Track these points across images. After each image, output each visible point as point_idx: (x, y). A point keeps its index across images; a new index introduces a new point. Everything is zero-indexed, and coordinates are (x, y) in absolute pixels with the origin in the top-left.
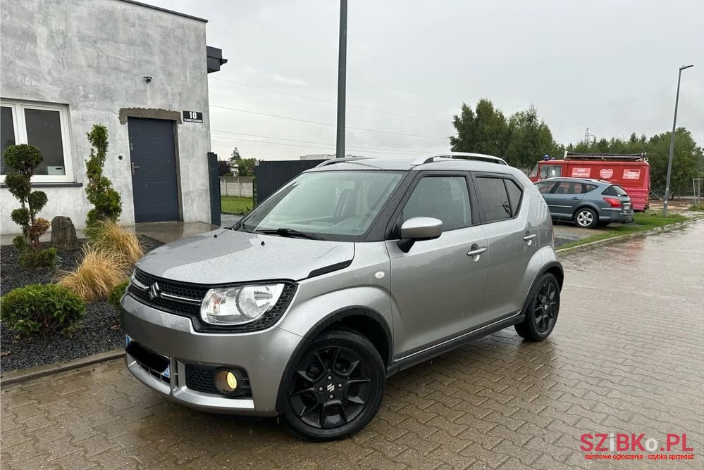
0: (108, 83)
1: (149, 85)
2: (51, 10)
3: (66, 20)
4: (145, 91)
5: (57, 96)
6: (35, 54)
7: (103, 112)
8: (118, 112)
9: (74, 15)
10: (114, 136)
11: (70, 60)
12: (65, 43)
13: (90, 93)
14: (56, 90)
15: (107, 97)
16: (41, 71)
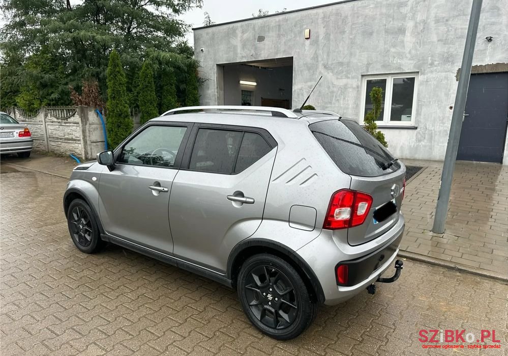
0: (451, 50)
1: (490, 44)
2: (419, 8)
3: (428, 11)
4: (485, 50)
5: (412, 68)
6: (403, 42)
7: (444, 73)
8: (456, 72)
9: (435, 5)
10: (449, 90)
11: (425, 40)
12: (424, 28)
13: (436, 61)
14: (411, 63)
15: (449, 62)
16: (405, 53)
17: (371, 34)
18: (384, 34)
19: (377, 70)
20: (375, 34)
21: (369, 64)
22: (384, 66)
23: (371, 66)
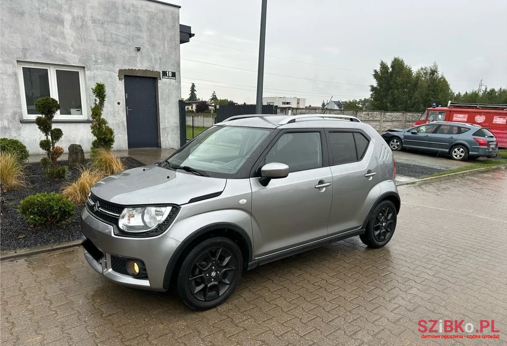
0: (111, 52)
1: (139, 53)
3: (84, 9)
4: (136, 57)
5: (77, 62)
6: (63, 33)
7: (108, 72)
8: (117, 72)
9: (89, 5)
10: (115, 88)
11: (86, 36)
12: (83, 25)
13: (99, 59)
14: (76, 57)
15: (110, 62)
16: (67, 45)
17: (22, 14)
18: (38, 18)
19: (37, 57)
20: (27, 16)
21: (25, 50)
22: (45, 55)
23: (29, 52)
